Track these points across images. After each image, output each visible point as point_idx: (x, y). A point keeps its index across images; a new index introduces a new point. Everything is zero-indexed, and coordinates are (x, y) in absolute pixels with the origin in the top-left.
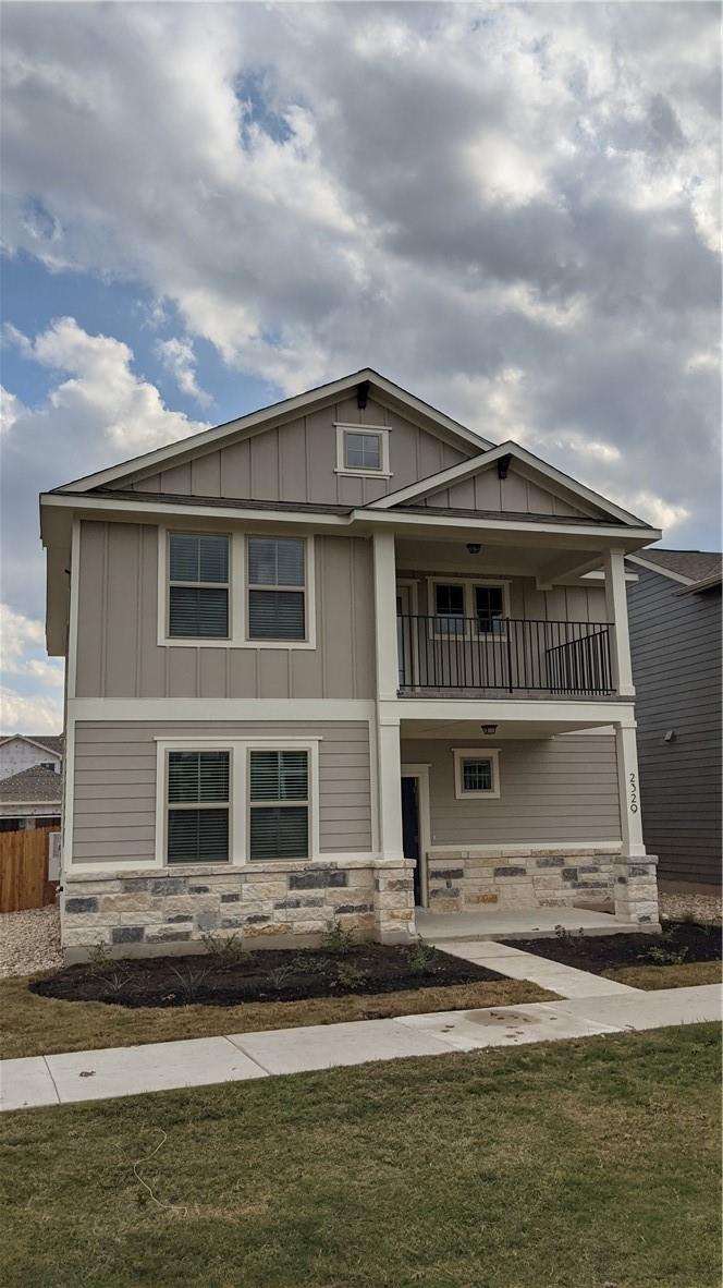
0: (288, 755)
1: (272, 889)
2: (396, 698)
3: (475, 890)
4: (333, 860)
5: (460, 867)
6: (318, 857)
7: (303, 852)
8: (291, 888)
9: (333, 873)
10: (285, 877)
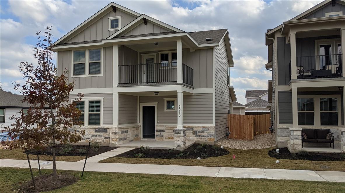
0: (96, 101)
1: (91, 132)
2: (117, 87)
3: (168, 135)
4: (104, 126)
5: (164, 129)
6: (102, 125)
7: (99, 124)
8: (95, 132)
9: (104, 129)
10: (94, 130)
